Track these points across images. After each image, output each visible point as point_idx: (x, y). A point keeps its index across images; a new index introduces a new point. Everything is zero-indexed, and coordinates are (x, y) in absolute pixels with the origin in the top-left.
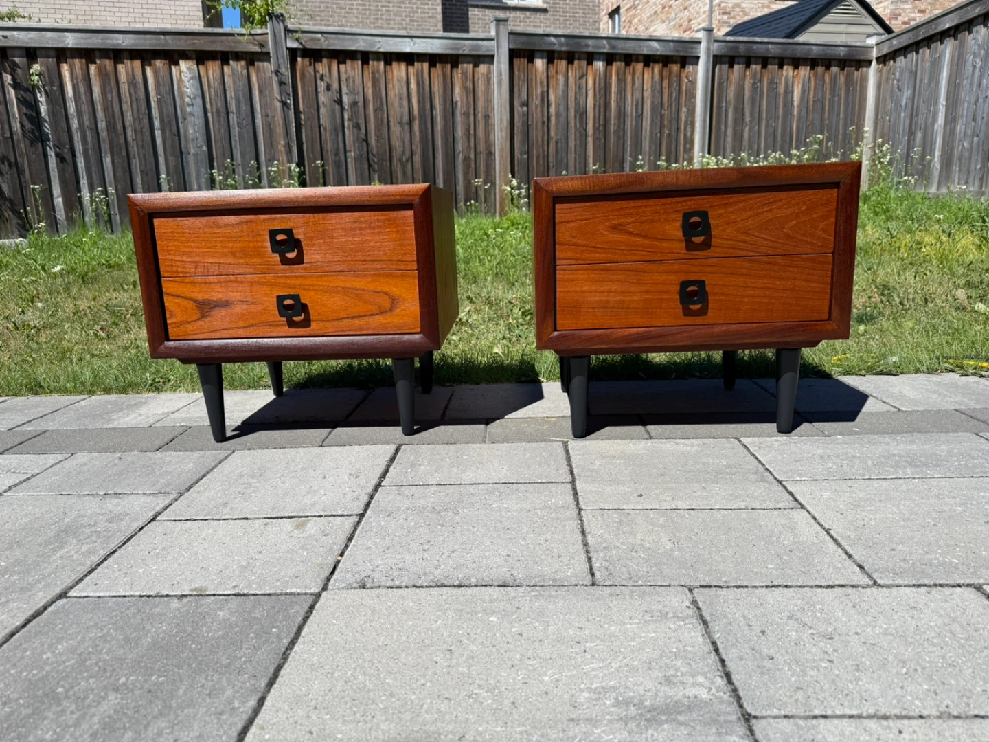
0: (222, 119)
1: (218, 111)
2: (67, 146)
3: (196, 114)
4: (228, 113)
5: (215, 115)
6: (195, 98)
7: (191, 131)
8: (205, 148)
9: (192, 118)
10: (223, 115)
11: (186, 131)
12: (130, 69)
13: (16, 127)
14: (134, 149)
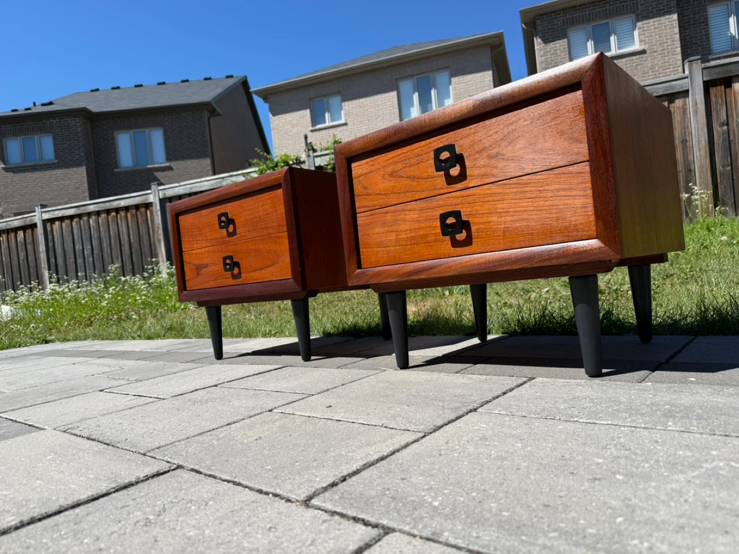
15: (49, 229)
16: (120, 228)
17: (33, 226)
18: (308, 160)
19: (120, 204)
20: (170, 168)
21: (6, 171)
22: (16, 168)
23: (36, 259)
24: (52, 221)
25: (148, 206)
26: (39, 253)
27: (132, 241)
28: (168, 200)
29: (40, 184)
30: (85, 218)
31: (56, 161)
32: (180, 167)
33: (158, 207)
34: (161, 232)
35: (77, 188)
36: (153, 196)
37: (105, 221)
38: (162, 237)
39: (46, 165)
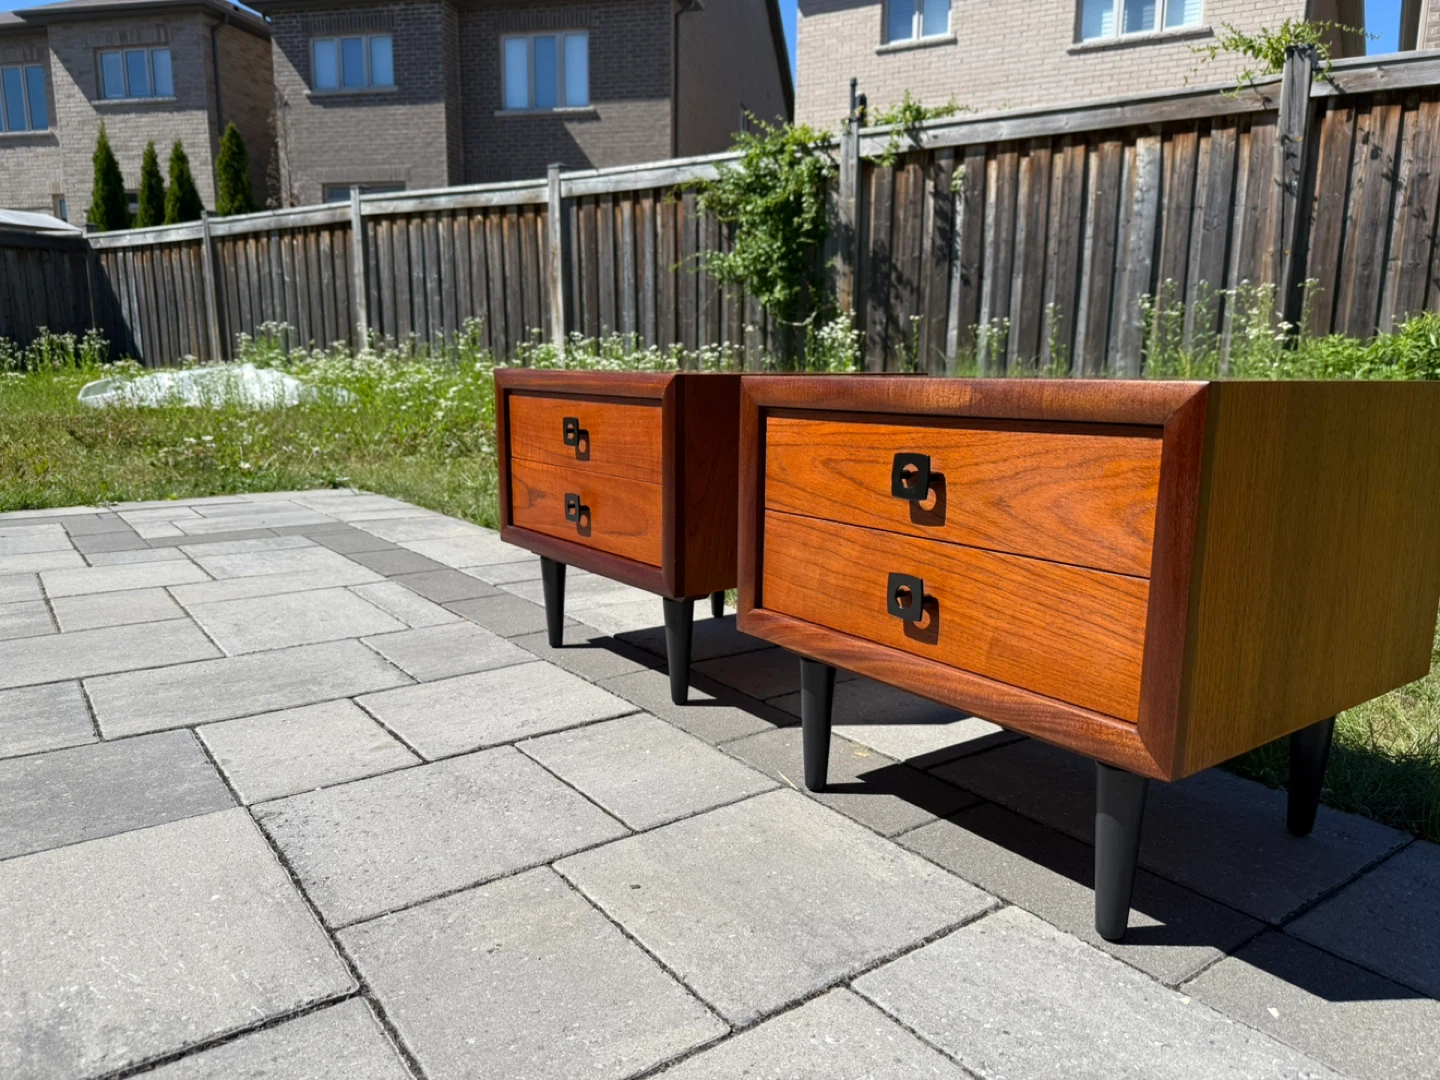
0: (1182, 219)
1: (1179, 208)
2: (976, 265)
3: (1145, 213)
4: (1192, 209)
5: (1173, 212)
6: (1148, 191)
7: (1133, 238)
8: (1148, 262)
9: (1139, 219)
10: (1185, 212)
11: (1126, 238)
12: (1069, 159)
13: (927, 244)
14: (1053, 268)
15: (371, 233)
16: (489, 247)
17: (346, 225)
18: (847, 143)
19: (492, 200)
20: (593, 117)
21: (313, 103)
22: (328, 97)
23: (348, 287)
24: (376, 219)
25: (539, 208)
26: (353, 276)
27: (508, 274)
28: (575, 202)
29: (367, 132)
30: (431, 220)
31: (395, 89)
32: (614, 115)
33: (557, 215)
34: (558, 263)
35: (429, 144)
36: (550, 189)
37: (464, 229)
38: (559, 274)
39: (377, 95)
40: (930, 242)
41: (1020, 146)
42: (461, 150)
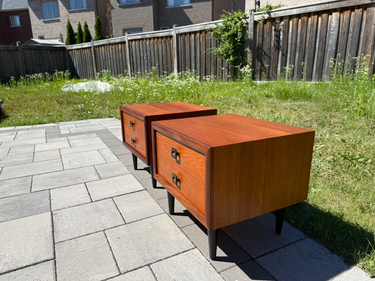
0: (345, 36)
1: (344, 32)
2: (286, 50)
3: (334, 34)
4: (348, 33)
5: (342, 34)
6: (335, 28)
7: (330, 42)
8: (334, 48)
9: (332, 36)
10: (346, 34)
11: (328, 42)
12: (313, 19)
14: (307, 50)
15: (131, 44)
16: (159, 47)
17: (124, 42)
18: (251, 17)
19: (159, 35)
20: (191, 7)
21: (120, 8)
22: (123, 6)
23: (126, 58)
24: (132, 40)
25: (171, 37)
26: (127, 55)
27: (163, 54)
28: (180, 35)
29: (133, 15)
30: (145, 41)
31: (140, 3)
32: (196, 6)
33: (175, 38)
34: (176, 51)
35: (149, 17)
36: (174, 31)
37: (153, 43)
38: (176, 54)
39: (136, 4)
40: (273, 43)
41: (299, 16)
42: (157, 18)
